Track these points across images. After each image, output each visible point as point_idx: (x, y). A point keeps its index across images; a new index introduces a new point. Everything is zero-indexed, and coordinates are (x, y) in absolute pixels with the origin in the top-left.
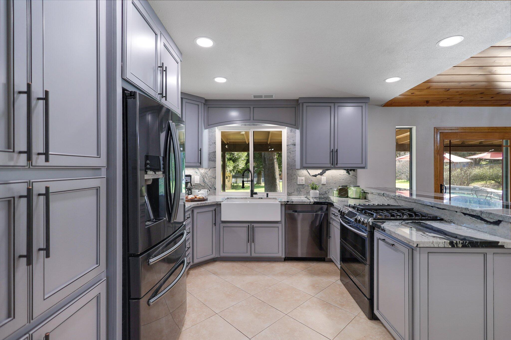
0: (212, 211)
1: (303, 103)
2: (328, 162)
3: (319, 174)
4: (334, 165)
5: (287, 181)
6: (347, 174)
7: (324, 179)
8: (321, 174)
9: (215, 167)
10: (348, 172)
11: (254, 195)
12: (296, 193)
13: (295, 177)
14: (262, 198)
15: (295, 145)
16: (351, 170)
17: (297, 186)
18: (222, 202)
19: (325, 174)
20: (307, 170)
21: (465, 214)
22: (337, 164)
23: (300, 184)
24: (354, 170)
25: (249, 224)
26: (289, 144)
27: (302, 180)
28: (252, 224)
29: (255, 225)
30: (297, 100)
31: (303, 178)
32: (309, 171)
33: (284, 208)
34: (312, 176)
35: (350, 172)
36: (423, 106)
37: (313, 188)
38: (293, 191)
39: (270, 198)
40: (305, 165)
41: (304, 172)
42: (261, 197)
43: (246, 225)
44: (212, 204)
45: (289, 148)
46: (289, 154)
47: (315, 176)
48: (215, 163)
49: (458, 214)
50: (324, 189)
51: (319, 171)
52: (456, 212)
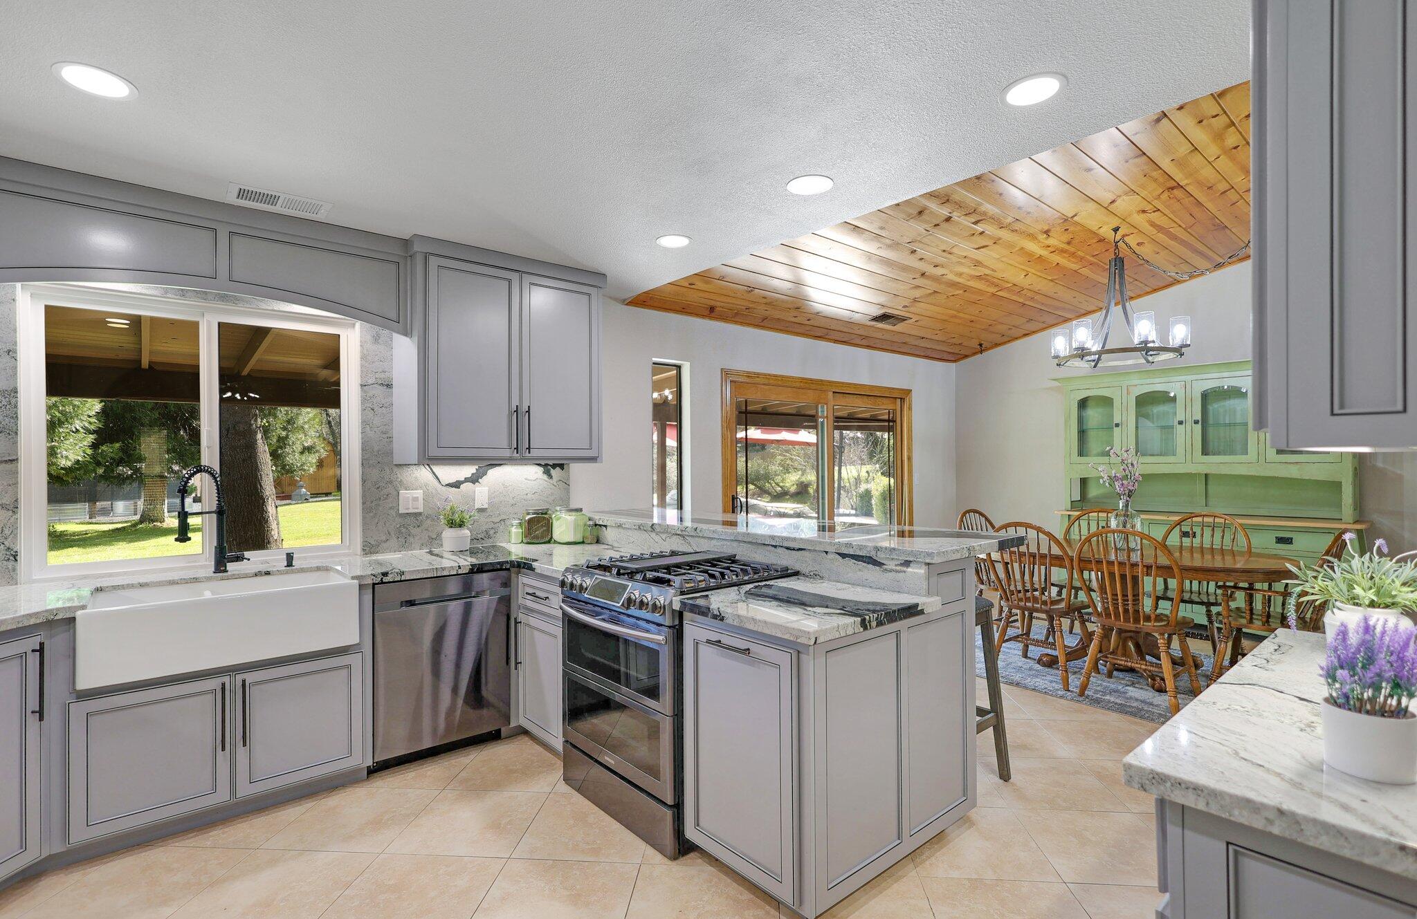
0: (22, 656)
1: (426, 257)
2: (504, 443)
3: (467, 480)
4: (520, 451)
5: (364, 503)
6: (545, 477)
7: (481, 493)
8: (474, 479)
9: (12, 461)
10: (547, 473)
11: (230, 566)
12: (393, 542)
13: (390, 490)
14: (268, 573)
15: (389, 386)
16: (554, 466)
17: (398, 520)
18: (83, 607)
19: (483, 480)
20: (431, 469)
21: (843, 556)
22: (529, 448)
23: (407, 511)
24: (561, 466)
25: (226, 679)
26: (370, 382)
27: (416, 499)
28: (239, 678)
29: (250, 677)
30: (406, 243)
31: (419, 493)
32: (437, 469)
33: (368, 597)
34: (447, 485)
35: (553, 472)
36: (703, 316)
37: (452, 524)
38: (384, 538)
39: (302, 570)
40: (434, 451)
41: (423, 474)
42: (264, 568)
43: (214, 683)
44: (20, 625)
45: (370, 394)
46: (370, 414)
47: (457, 485)
48: (15, 443)
49: (830, 556)
50: (484, 523)
51: (468, 471)
52: (827, 552)
